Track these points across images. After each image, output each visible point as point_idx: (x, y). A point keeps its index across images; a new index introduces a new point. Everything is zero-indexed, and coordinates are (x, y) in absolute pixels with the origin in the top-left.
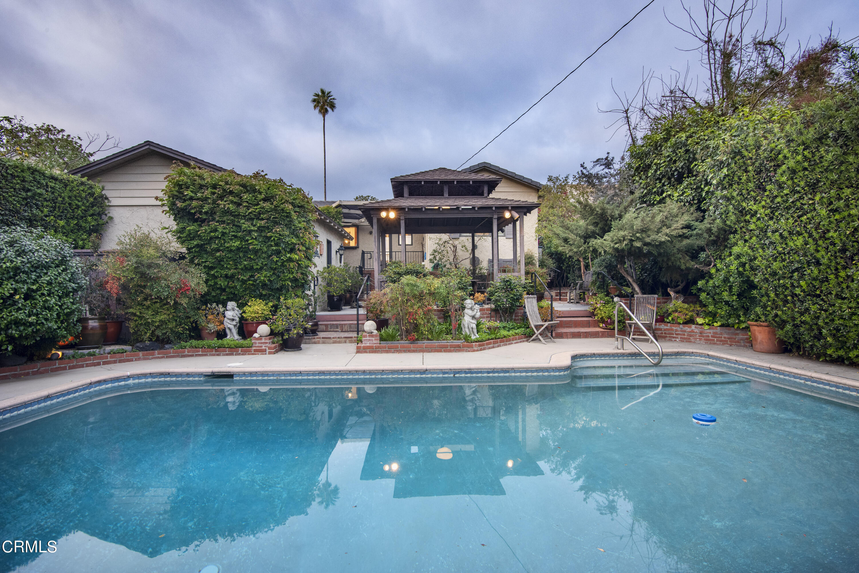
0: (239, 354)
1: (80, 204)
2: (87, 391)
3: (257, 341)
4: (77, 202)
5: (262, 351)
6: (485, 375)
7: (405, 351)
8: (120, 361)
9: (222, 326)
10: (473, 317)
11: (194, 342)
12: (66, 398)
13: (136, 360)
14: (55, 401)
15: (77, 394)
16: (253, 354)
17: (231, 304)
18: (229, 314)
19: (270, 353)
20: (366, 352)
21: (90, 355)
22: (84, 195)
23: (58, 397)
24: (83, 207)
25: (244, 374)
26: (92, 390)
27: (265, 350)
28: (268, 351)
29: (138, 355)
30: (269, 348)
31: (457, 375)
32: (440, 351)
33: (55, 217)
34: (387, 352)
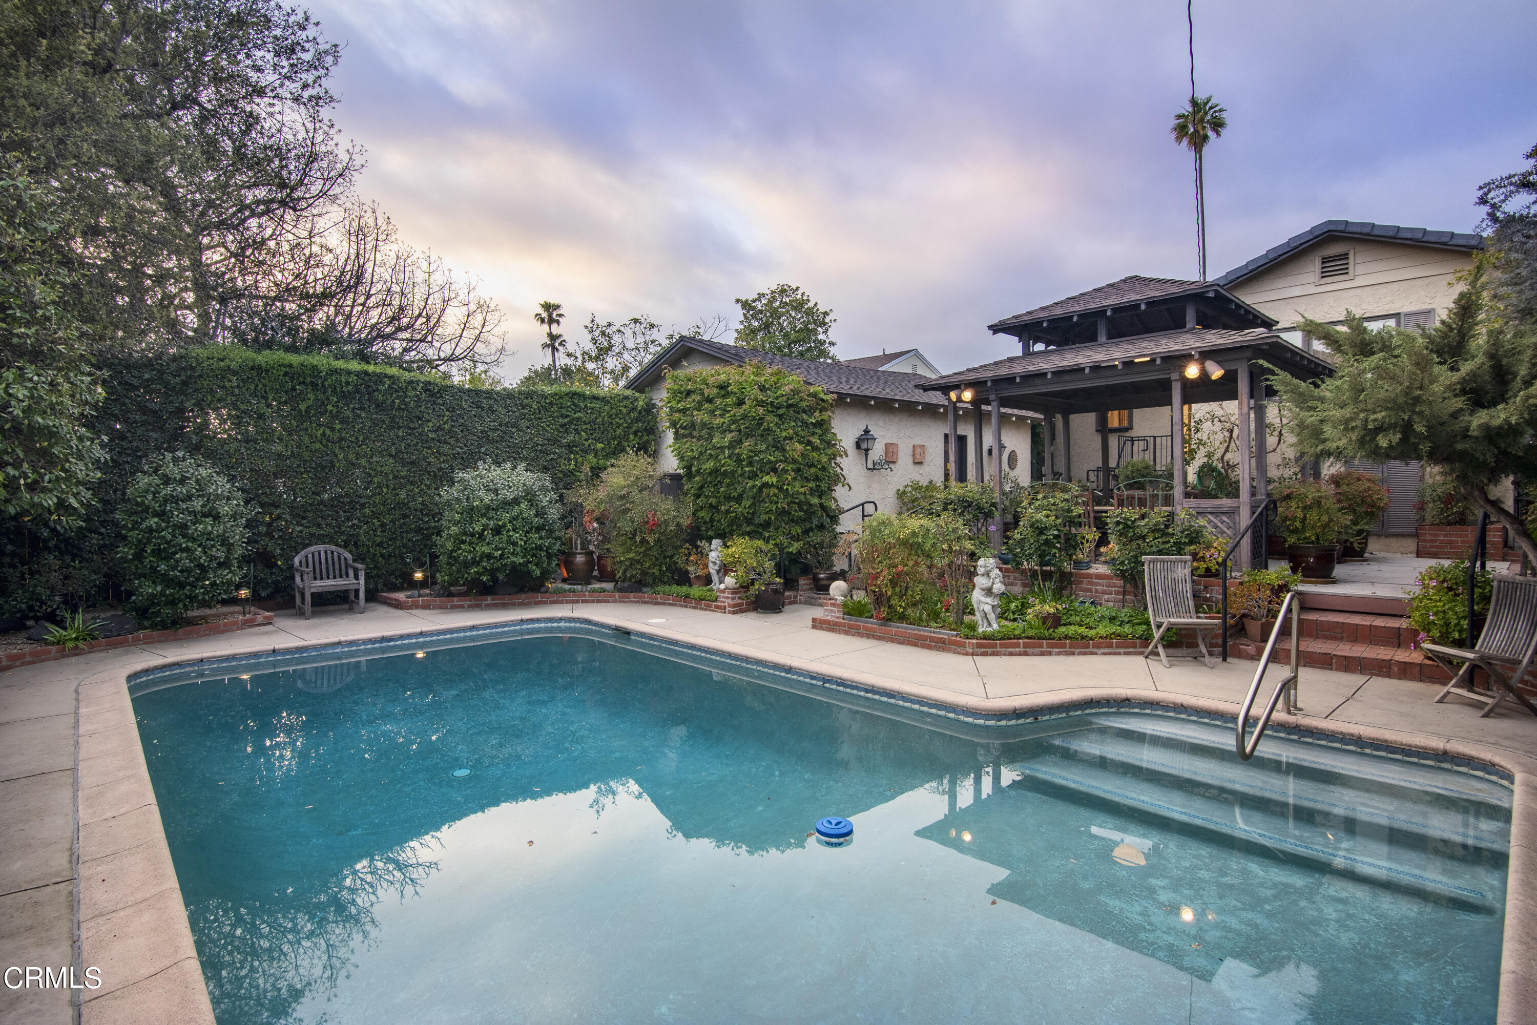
0: (702, 609)
1: (621, 422)
2: (518, 627)
3: (722, 595)
4: (617, 420)
5: (723, 609)
6: (862, 694)
7: (868, 636)
8: (599, 601)
9: (705, 571)
10: (989, 591)
11: (675, 588)
12: (494, 630)
13: (613, 602)
14: (481, 632)
15: (506, 629)
16: (714, 611)
17: (716, 542)
18: (713, 555)
19: (730, 612)
20: (822, 629)
21: (570, 591)
22: (624, 410)
23: (485, 629)
24: (625, 425)
25: (643, 635)
26: (524, 627)
27: (725, 608)
28: (728, 609)
29: (614, 597)
30: (729, 606)
31: (827, 685)
32: (916, 645)
33: (594, 439)
34: (846, 633)
